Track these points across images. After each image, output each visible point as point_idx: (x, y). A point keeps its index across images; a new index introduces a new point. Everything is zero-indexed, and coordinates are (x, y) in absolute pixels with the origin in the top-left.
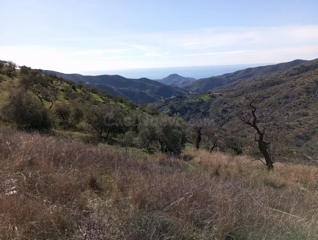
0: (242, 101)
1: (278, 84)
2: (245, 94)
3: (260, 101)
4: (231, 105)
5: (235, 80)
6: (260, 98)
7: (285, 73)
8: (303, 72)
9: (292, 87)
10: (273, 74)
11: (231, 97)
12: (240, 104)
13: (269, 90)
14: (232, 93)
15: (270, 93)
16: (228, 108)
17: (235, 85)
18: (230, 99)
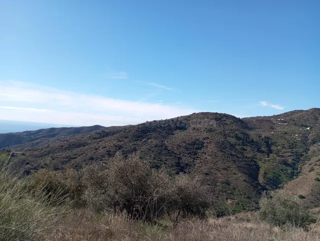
0: (48, 162)
1: (84, 146)
2: (51, 155)
3: (67, 162)
4: (35, 165)
5: (37, 139)
6: (67, 158)
7: (89, 136)
8: (103, 137)
9: (96, 149)
10: (78, 136)
11: (36, 156)
12: (46, 164)
13: (75, 151)
14: (36, 153)
15: (76, 155)
16: (31, 169)
17: (37, 144)
18: (34, 159)
